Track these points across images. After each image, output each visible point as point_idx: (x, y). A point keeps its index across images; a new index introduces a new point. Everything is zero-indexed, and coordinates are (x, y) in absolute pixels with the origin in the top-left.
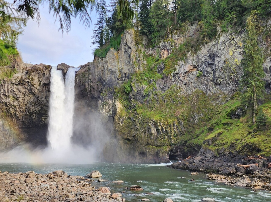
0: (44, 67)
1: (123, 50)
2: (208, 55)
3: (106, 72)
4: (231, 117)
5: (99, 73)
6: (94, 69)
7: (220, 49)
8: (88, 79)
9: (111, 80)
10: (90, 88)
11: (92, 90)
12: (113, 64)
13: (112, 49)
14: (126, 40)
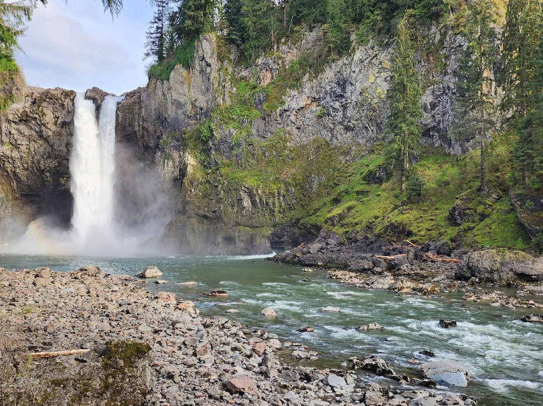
0: (62, 93)
1: (198, 67)
2: (335, 80)
3: (170, 104)
4: (369, 182)
5: (157, 106)
6: (148, 99)
7: (354, 72)
8: (139, 116)
9: (178, 118)
10: (141, 131)
11: (146, 133)
12: (181, 91)
13: (179, 67)
14: (203, 51)
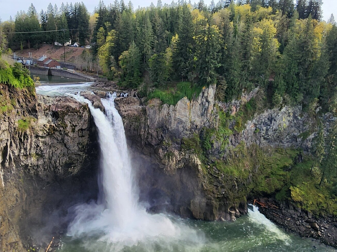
0: (81, 107)
2: (267, 117)
3: (173, 121)
5: (160, 119)
6: (154, 114)
7: (279, 116)
8: (145, 125)
9: (178, 130)
10: (146, 134)
11: (150, 137)
12: (183, 113)
13: (185, 98)
14: (208, 93)
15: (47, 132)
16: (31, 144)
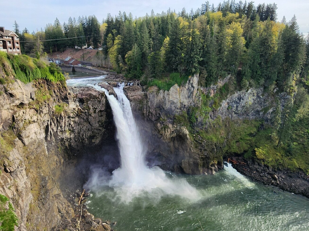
0: (100, 94)
1: (187, 87)
2: (237, 97)
3: (167, 102)
5: (158, 101)
6: (153, 98)
7: (246, 96)
8: (146, 106)
9: (171, 109)
10: (148, 112)
11: (150, 114)
12: (175, 96)
13: (176, 85)
14: (193, 81)
15: (76, 114)
16: (65, 123)
